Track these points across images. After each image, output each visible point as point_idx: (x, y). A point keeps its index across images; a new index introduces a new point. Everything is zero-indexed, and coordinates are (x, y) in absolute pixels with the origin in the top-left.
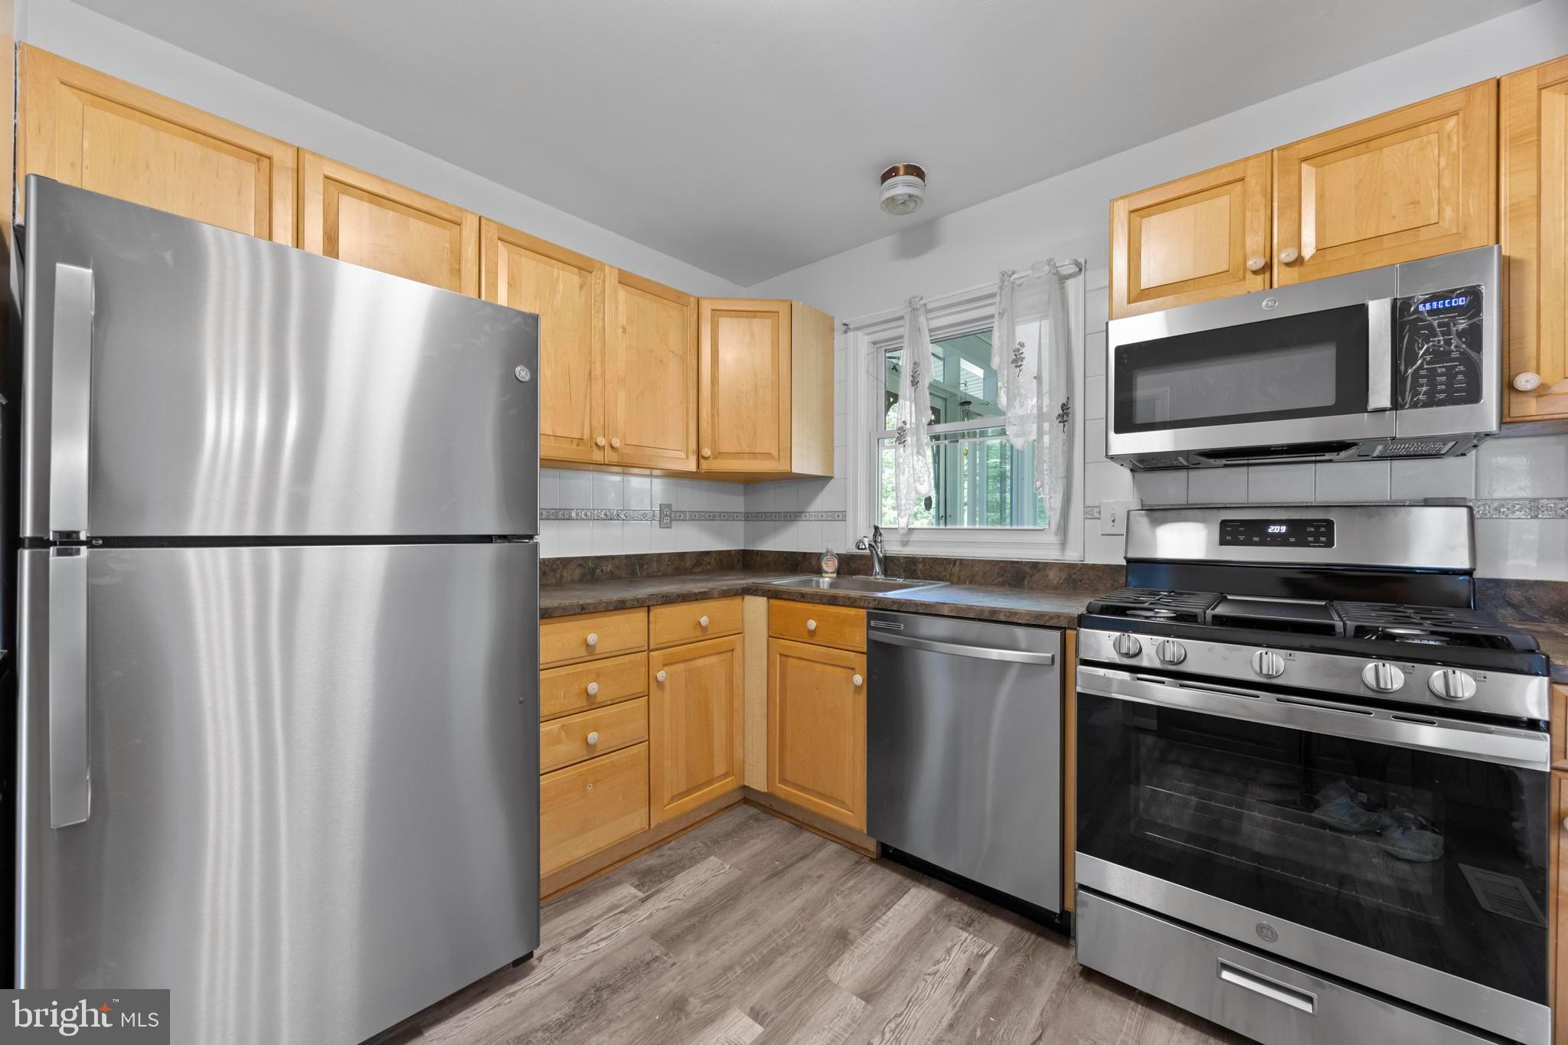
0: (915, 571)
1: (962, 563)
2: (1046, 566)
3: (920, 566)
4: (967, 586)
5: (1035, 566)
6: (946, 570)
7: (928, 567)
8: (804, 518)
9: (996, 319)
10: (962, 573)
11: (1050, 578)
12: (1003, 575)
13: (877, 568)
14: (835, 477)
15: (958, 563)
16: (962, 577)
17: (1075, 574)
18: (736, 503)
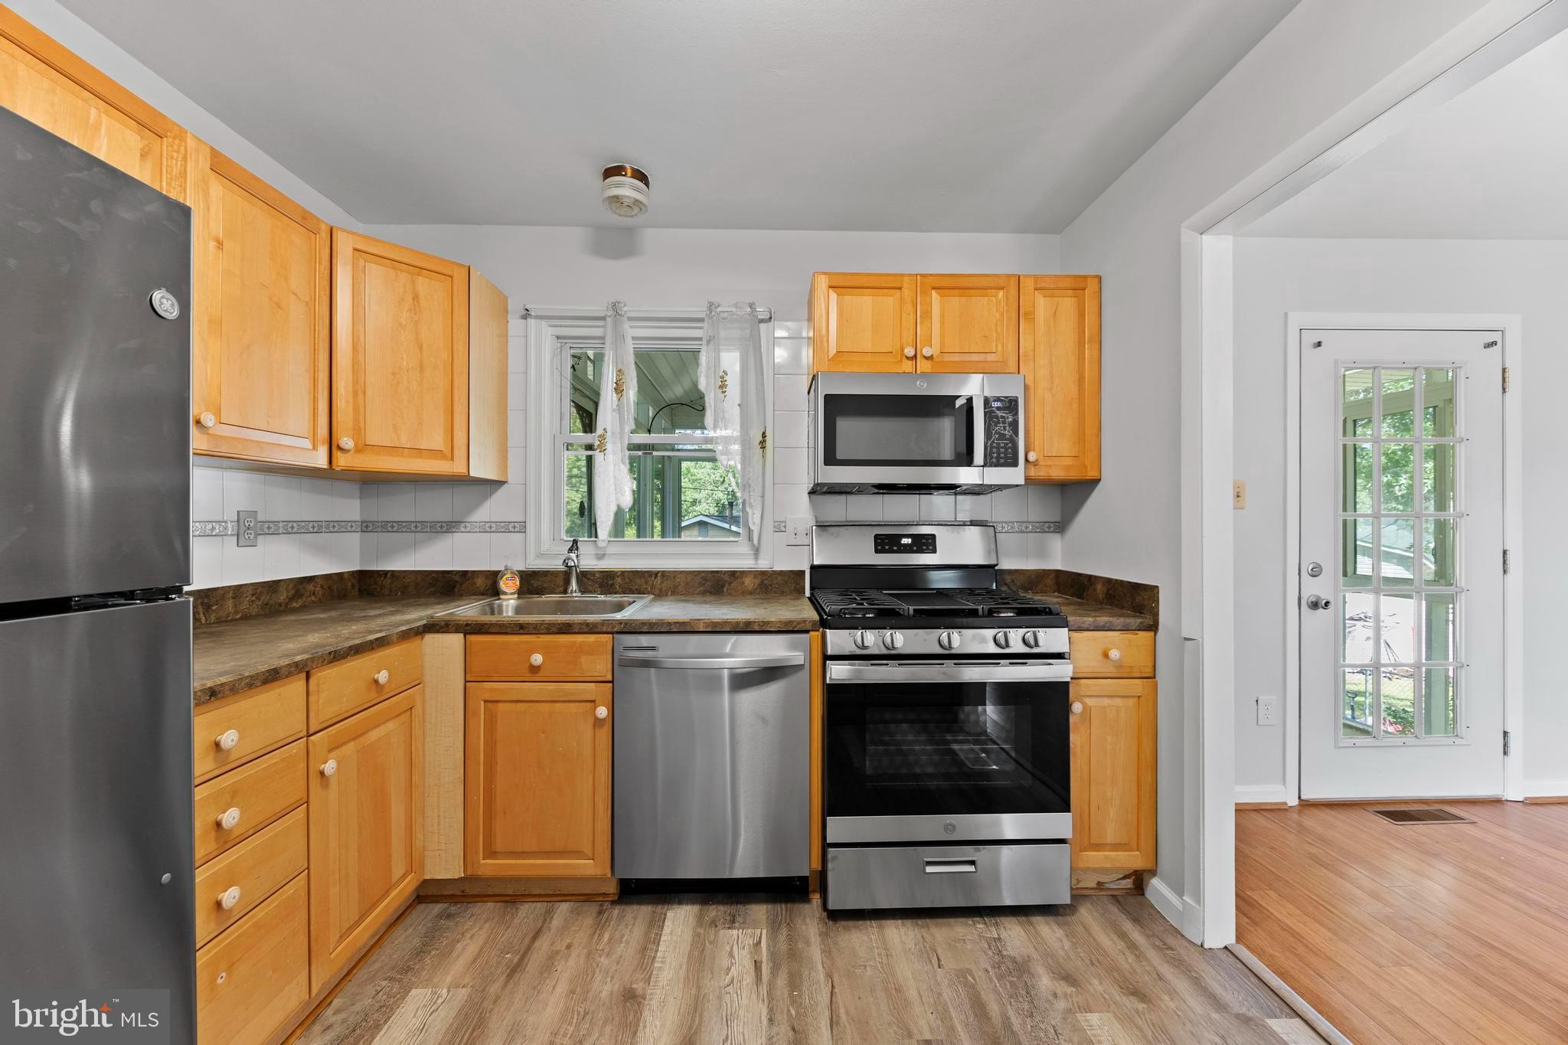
0: (612, 585)
1: (664, 575)
2: (743, 573)
3: (619, 580)
4: (672, 598)
5: (734, 574)
6: (646, 583)
7: (627, 580)
8: (463, 529)
9: (704, 342)
10: (664, 585)
11: (746, 584)
12: (704, 584)
13: (574, 585)
14: (510, 481)
15: (659, 575)
16: (663, 589)
17: (766, 579)
18: (350, 508)
